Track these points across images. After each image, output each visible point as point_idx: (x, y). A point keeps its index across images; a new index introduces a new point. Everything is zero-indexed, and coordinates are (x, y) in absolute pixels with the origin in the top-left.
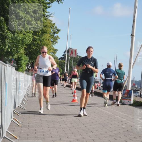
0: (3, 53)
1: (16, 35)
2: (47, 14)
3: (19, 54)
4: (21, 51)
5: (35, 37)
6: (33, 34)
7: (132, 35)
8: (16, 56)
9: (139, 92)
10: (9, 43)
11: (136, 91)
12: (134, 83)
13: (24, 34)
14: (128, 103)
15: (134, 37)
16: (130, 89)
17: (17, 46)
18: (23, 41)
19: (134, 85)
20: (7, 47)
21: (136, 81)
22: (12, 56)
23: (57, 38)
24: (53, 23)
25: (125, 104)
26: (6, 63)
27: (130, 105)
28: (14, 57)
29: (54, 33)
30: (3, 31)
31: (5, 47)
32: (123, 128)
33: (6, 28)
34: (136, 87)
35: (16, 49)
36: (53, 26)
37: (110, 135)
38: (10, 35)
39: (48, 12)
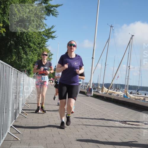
0: (20, 67)
1: (28, 56)
2: (46, 45)
3: (29, 67)
4: (31, 66)
5: (39, 58)
6: (37, 56)
7: (93, 58)
8: (28, 68)
9: (96, 89)
10: (24, 61)
11: (94, 89)
12: (94, 84)
13: (33, 56)
14: (90, 95)
15: (94, 59)
16: (91, 88)
17: (28, 63)
18: (32, 60)
19: (93, 85)
20: (23, 63)
21: (95, 83)
22: (26, 68)
23: (51, 59)
24: (49, 50)
25: (88, 96)
26: (22, 72)
27: (91, 96)
28: (27, 69)
29: (50, 56)
30: (21, 54)
31: (22, 63)
32: (87, 109)
33: (23, 52)
34: (94, 87)
35: (28, 64)
36: (49, 52)
37: (80, 113)
38: (25, 56)
39: (46, 44)
